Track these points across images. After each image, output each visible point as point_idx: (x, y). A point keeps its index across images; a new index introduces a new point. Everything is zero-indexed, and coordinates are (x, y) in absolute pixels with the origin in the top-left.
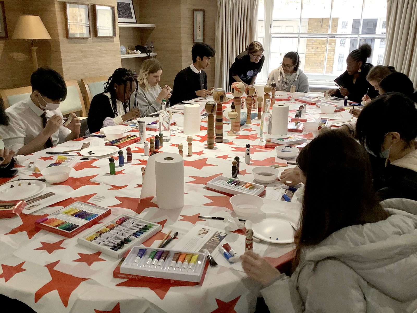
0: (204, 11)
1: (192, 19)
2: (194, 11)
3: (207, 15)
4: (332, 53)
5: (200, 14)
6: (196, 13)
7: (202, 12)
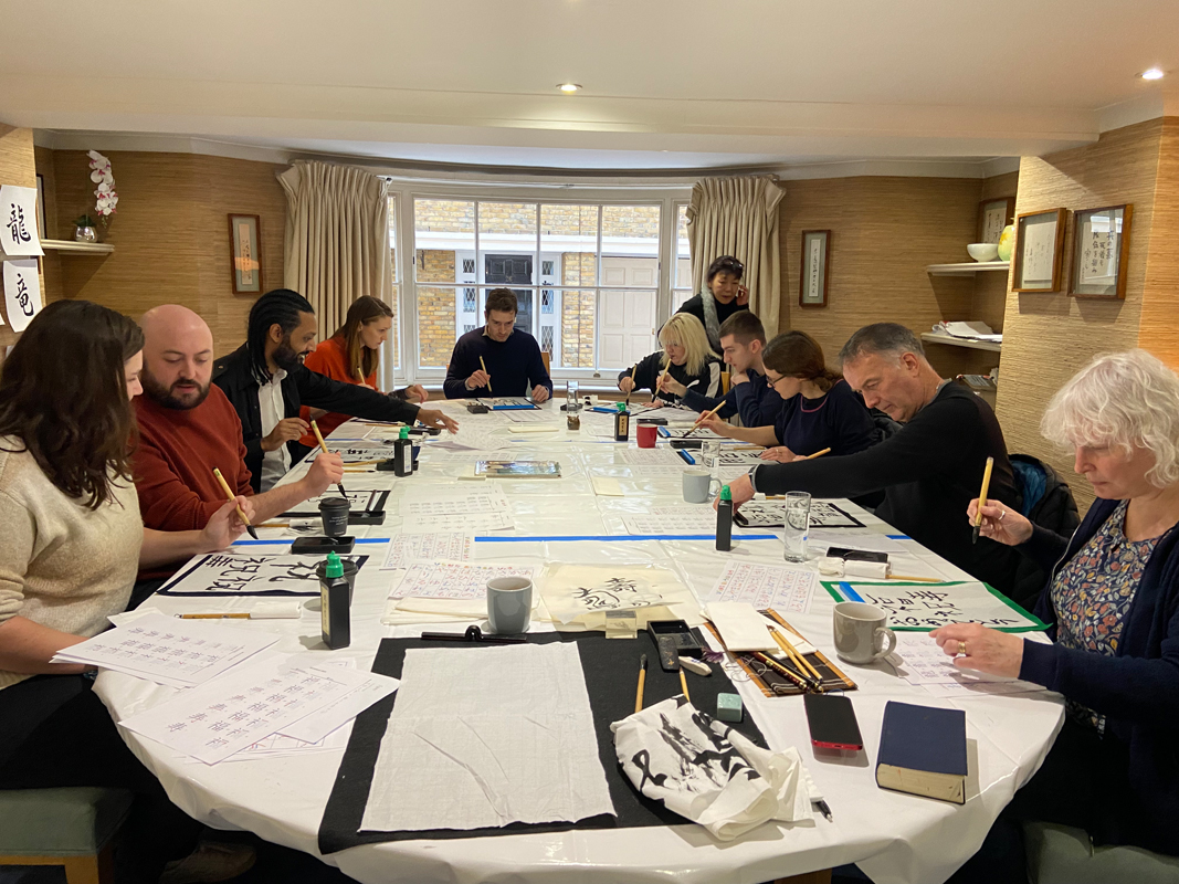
0: (257, 218)
1: (227, 237)
2: (230, 217)
3: (266, 228)
4: (451, 323)
5: (247, 226)
6: (236, 221)
7: (252, 222)
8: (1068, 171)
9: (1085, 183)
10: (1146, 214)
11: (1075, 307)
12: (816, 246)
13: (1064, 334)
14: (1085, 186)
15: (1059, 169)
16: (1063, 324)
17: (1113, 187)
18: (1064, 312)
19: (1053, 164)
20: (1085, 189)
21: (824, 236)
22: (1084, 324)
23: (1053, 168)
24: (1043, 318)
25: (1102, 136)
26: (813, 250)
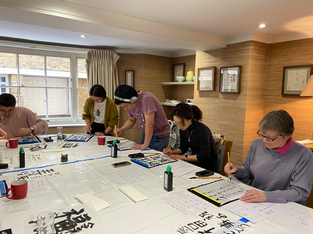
8: (215, 56)
9: (222, 59)
10: (247, 69)
11: (221, 96)
12: (129, 75)
13: (218, 103)
14: (222, 60)
15: (212, 55)
16: (217, 101)
17: (233, 61)
18: (217, 97)
19: (209, 53)
20: (222, 61)
21: (132, 72)
22: (225, 101)
23: (209, 55)
24: (209, 99)
25: (228, 45)
26: (128, 76)
